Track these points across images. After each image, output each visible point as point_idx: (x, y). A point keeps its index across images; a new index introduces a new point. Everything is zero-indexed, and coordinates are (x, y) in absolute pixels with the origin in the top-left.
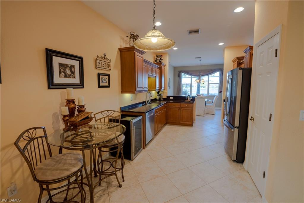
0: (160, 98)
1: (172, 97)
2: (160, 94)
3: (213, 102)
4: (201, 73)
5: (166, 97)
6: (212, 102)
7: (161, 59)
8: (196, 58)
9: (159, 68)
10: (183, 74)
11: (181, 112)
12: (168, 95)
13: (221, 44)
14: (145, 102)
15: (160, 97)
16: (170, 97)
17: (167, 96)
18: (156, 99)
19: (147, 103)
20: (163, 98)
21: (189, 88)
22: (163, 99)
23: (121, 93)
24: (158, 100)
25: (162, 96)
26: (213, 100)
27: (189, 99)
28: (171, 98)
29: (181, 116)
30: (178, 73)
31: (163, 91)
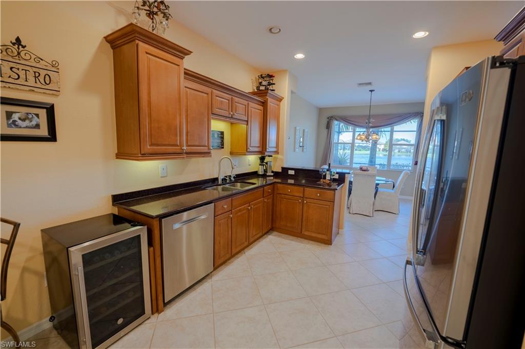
0: (265, 171)
1: (294, 171)
2: (267, 163)
3: (397, 185)
4: (372, 120)
5: (280, 171)
6: (394, 187)
7: (270, 84)
8: (360, 84)
9: (263, 103)
10: (336, 122)
11: (305, 208)
12: (285, 166)
13: (420, 35)
14: (217, 179)
15: (266, 169)
16: (289, 171)
17: (283, 168)
18: (257, 172)
19: (220, 182)
20: (273, 172)
21: (348, 152)
22: (272, 174)
23: (117, 158)
24: (261, 175)
25: (270, 167)
26: (397, 180)
27: (328, 177)
28: (291, 172)
29: (304, 219)
30: (327, 120)
31: (273, 155)
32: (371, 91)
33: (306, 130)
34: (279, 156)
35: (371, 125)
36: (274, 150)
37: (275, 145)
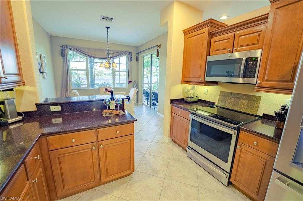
11: (102, 153)
16: (52, 107)
17: (39, 105)
27: (113, 106)
28: (56, 109)
29: (102, 165)
30: (61, 48)
31: (14, 88)
32: (107, 28)
33: (43, 55)
34: (26, 88)
35: (110, 55)
36: (15, 78)
37: (16, 71)
